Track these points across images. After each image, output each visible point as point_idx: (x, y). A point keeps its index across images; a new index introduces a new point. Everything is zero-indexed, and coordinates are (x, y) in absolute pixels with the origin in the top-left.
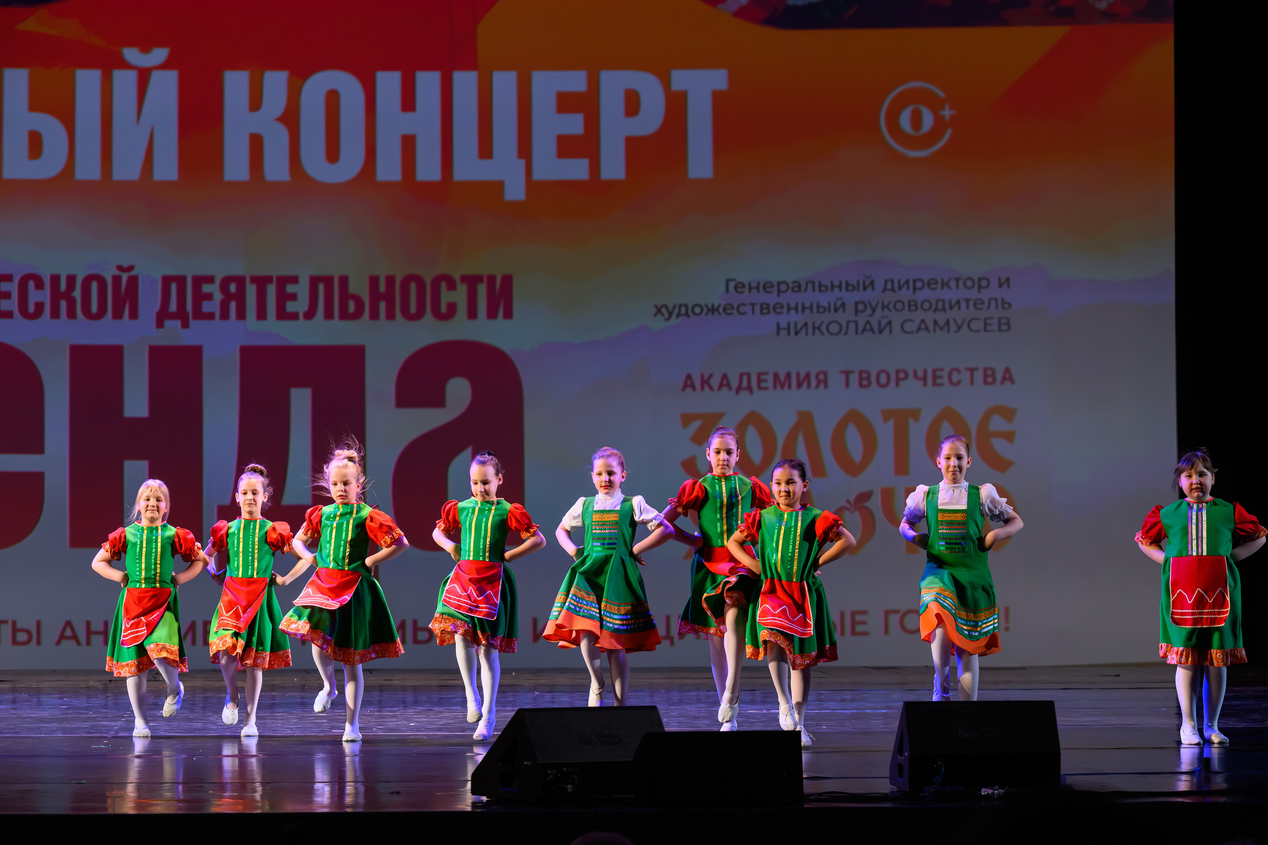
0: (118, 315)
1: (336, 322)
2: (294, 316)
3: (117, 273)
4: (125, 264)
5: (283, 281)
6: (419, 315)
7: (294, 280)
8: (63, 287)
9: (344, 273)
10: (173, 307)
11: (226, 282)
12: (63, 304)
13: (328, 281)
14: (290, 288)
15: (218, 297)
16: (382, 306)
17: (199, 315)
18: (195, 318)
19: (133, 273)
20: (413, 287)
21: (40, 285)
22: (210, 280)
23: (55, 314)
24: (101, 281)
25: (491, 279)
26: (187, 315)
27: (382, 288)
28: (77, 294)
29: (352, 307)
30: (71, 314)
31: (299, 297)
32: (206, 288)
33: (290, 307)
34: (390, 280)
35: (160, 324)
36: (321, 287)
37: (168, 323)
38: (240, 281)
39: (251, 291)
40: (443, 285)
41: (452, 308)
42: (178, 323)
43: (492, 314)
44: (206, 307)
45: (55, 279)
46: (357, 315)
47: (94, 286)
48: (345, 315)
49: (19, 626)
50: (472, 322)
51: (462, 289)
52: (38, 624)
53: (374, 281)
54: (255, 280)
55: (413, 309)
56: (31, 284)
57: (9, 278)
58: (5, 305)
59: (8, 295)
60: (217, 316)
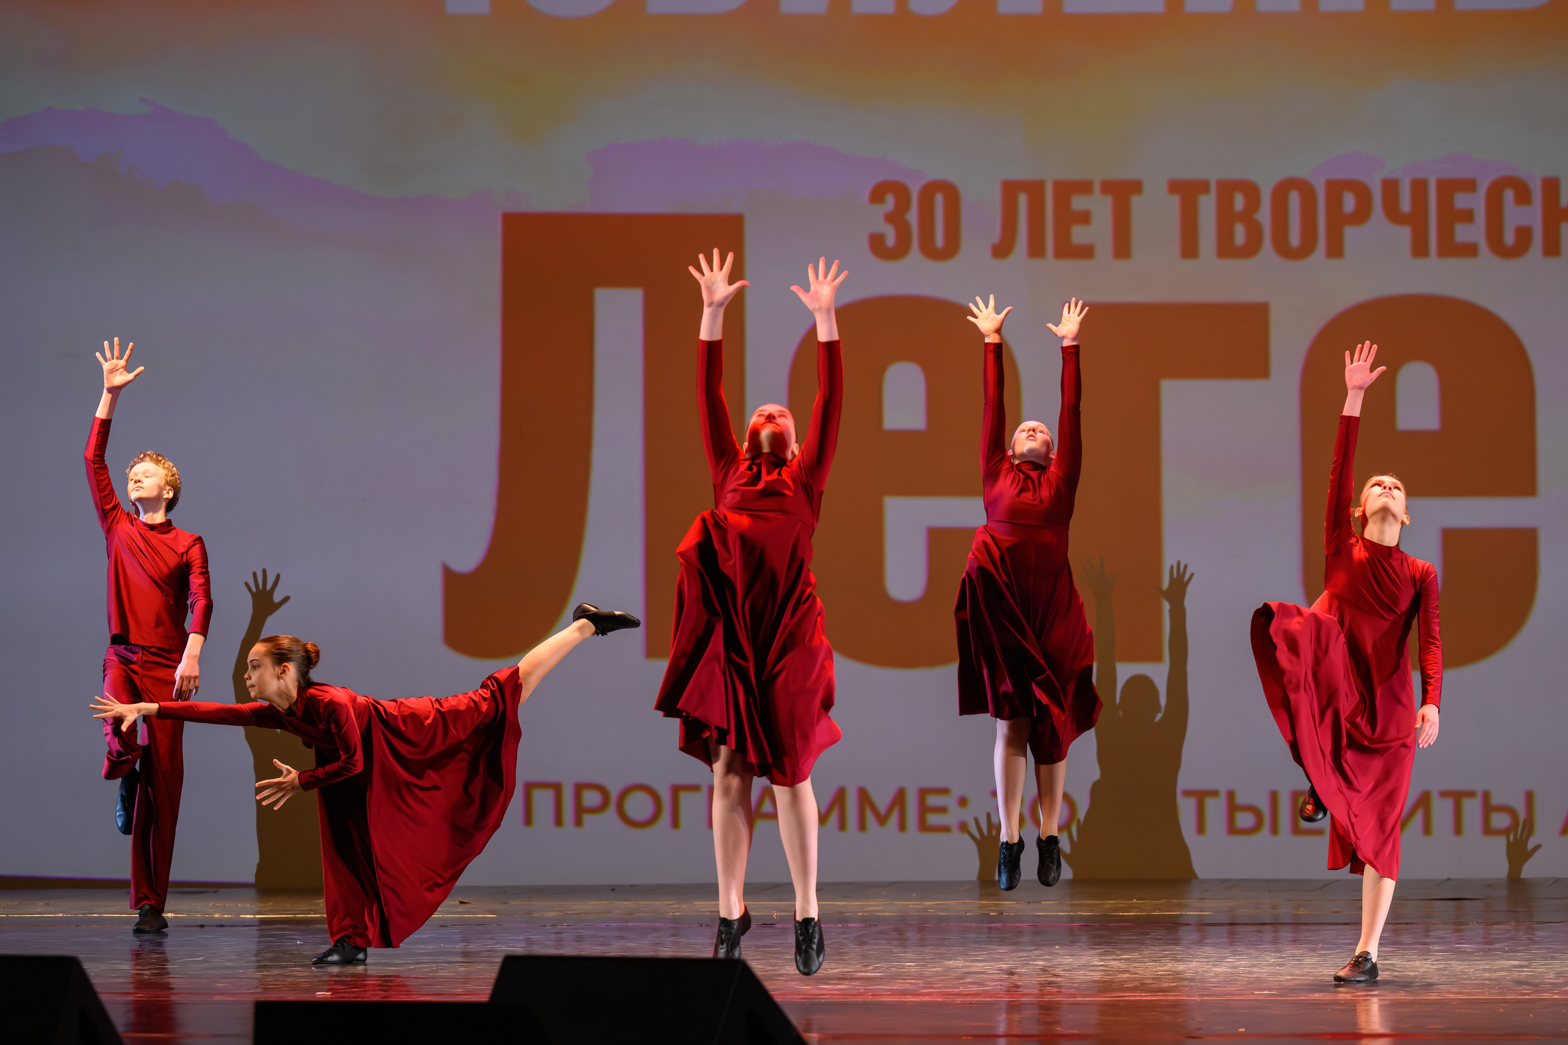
23: (1552, 248)
45: (1551, 186)
49: (1495, 800)
52: (1529, 797)
56: (1509, 195)
57: (1469, 185)
58: (1463, 233)
59: (1467, 216)
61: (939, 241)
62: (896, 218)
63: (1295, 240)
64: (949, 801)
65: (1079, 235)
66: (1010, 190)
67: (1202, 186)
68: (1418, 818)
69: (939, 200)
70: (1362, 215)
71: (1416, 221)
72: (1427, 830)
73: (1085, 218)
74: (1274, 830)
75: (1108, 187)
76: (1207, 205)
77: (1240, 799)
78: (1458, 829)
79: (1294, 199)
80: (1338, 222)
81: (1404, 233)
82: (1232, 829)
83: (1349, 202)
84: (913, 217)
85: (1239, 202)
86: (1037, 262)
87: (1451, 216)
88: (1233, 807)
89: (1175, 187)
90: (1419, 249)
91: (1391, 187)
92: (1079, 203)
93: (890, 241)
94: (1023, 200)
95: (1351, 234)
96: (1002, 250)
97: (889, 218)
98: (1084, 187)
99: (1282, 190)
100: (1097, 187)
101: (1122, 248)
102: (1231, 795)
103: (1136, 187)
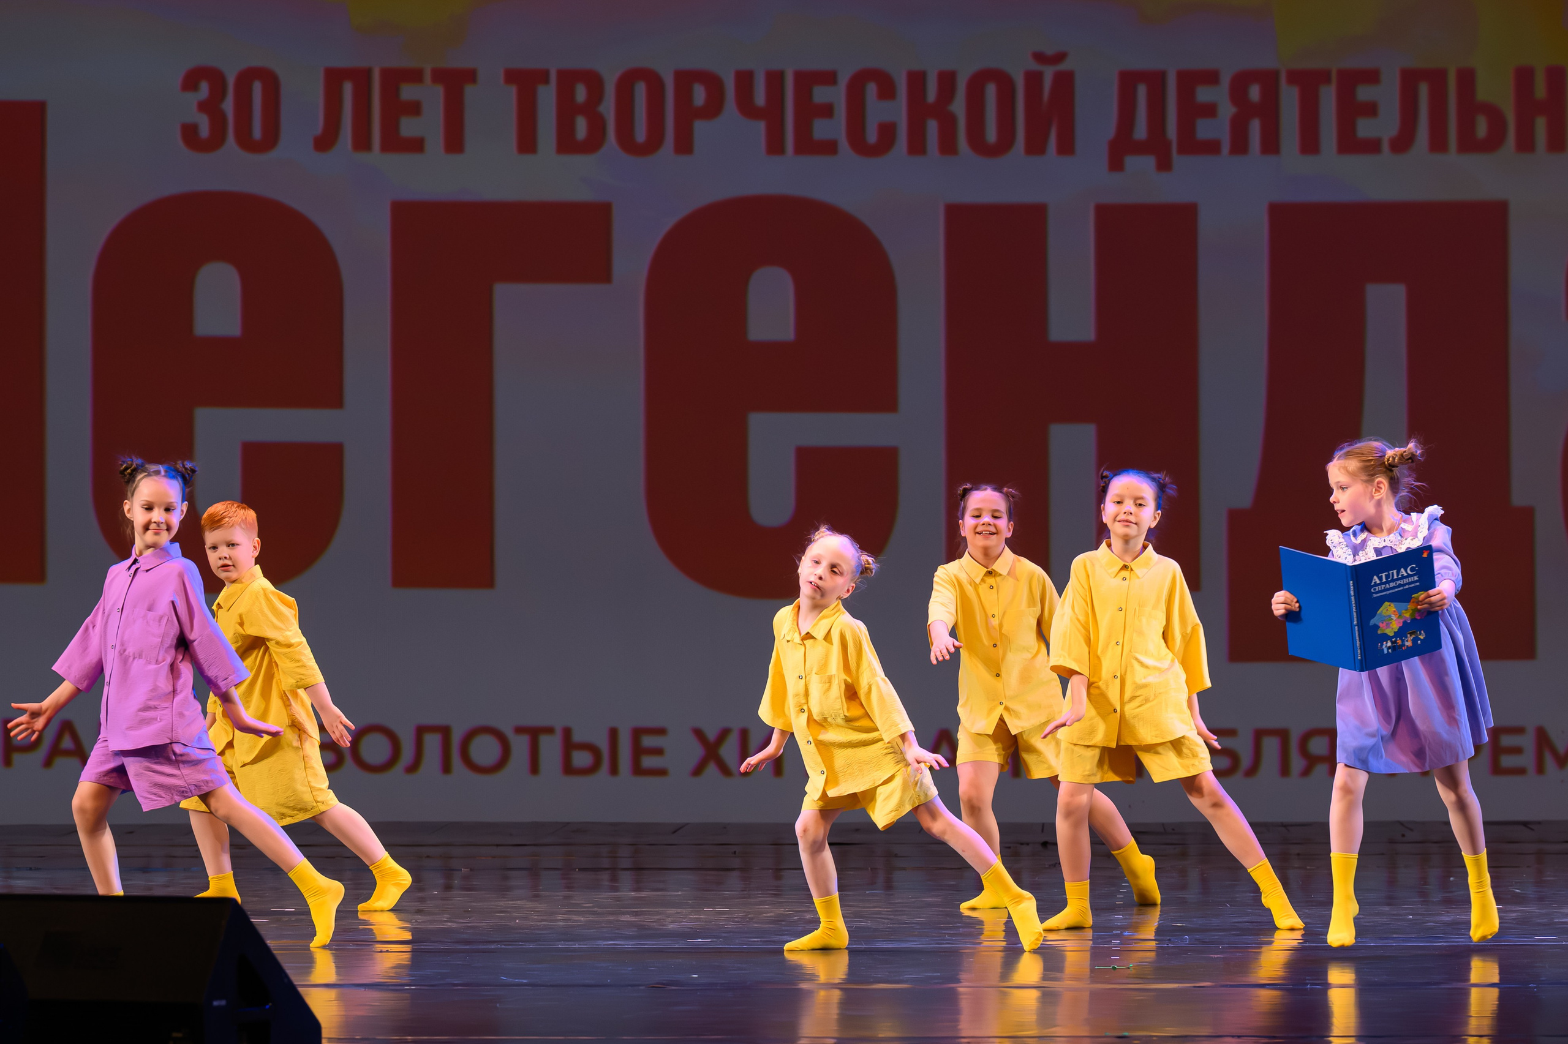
0: (1036, 147)
1: (1453, 157)
2: (1372, 146)
4: (1050, 52)
5: (1350, 80)
8: (931, 95)
9: (1466, 62)
10: (1141, 131)
11: (1240, 83)
12: (932, 127)
13: (1437, 78)
14: (1364, 93)
15: (1227, 110)
16: (1541, 125)
17: (1192, 145)
18: (1182, 151)
19: (1063, 66)
21: (887, 91)
22: (1211, 78)
23: (917, 146)
24: (1003, 80)
26: (1167, 145)
27: (1540, 91)
28: (959, 107)
29: (1482, 128)
30: (948, 146)
31: (1382, 109)
32: (1204, 94)
33: (1365, 128)
34: (1556, 75)
35: (1116, 164)
36: (1424, 90)
37: (1133, 162)
38: (1269, 80)
39: (1290, 99)
42: (1148, 162)
44: (1204, 129)
45: (917, 80)
46: (1493, 143)
47: (991, 91)
48: (1469, 144)
53: (1524, 77)
54: (1295, 77)
56: (871, 89)
57: (829, 78)
58: (821, 129)
59: (827, 111)
60: (1226, 148)
61: (257, 133)
62: (210, 107)
63: (641, 134)
65: (408, 127)
67: (542, 76)
69: (257, 88)
70: (713, 109)
71: (772, 115)
72: (778, 770)
73: (414, 109)
74: (614, 770)
75: (441, 76)
76: (547, 98)
77: (577, 737)
79: (641, 90)
80: (687, 116)
81: (760, 127)
82: (569, 769)
83: (699, 94)
84: (228, 106)
85: (581, 94)
86: (363, 157)
87: (809, 111)
88: (569, 745)
89: (512, 76)
90: (775, 146)
91: (744, 79)
92: (408, 92)
93: (204, 131)
94: (348, 88)
95: (701, 128)
96: (325, 142)
97: (203, 107)
98: (414, 76)
99: (628, 80)
100: (428, 76)
101: (454, 142)
102: (567, 732)
103: (470, 76)
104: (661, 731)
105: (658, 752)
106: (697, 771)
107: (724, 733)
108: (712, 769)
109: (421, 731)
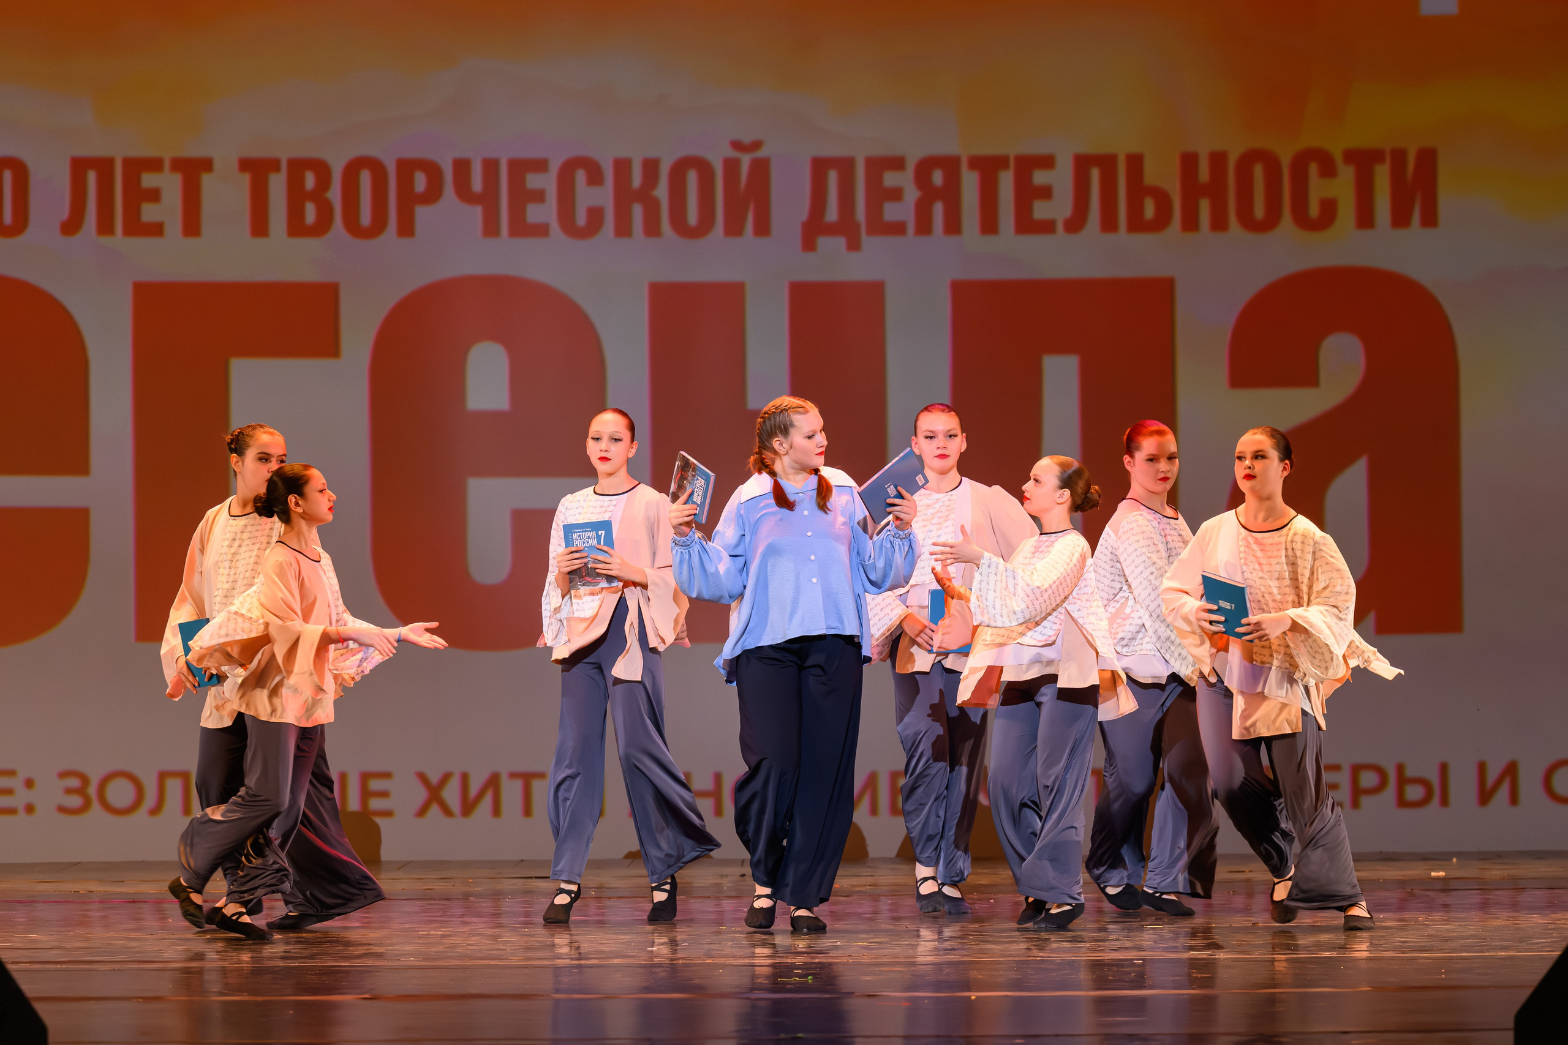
0: (734, 228)
1: (1122, 237)
2: (1048, 227)
3: (732, 153)
4: (747, 139)
5: (1027, 165)
6: (1270, 222)
7: (1047, 162)
8: (637, 181)
9: (1134, 149)
10: (832, 213)
11: (925, 167)
12: (637, 210)
13: (1107, 163)
14: (1040, 178)
15: (912, 194)
16: (1204, 207)
17: (879, 227)
18: (871, 232)
19: (761, 153)
20: (1258, 171)
22: (897, 163)
23: (623, 229)
24: (703, 167)
25: (1399, 156)
26: (857, 227)
27: (1204, 174)
28: (662, 192)
29: (1149, 209)
30: (652, 229)
31: (1056, 193)
32: (890, 179)
33: (1041, 210)
34: (1218, 160)
35: (809, 244)
36: (1095, 174)
37: (824, 243)
38: (950, 165)
39: (970, 183)
40: (1313, 168)
41: (1329, 209)
42: (840, 242)
43: (1400, 219)
44: (892, 212)
45: (622, 166)
46: (1160, 223)
47: (692, 178)
48: (1137, 224)
50: (1367, 233)
51: (1347, 175)
53: (1189, 162)
54: (976, 163)
55: (1259, 212)
56: (581, 176)
57: (541, 166)
58: (534, 214)
59: (539, 196)
60: (911, 228)
61: (7, 218)
63: (366, 218)
64: (16, 783)
65: (149, 213)
66: (79, 166)
67: (273, 165)
68: (488, 799)
69: (7, 176)
70: (433, 195)
71: (488, 200)
72: (496, 811)
73: (154, 195)
75: (178, 164)
76: (278, 185)
78: (527, 811)
79: (365, 178)
80: (408, 201)
81: (478, 211)
83: (420, 182)
85: (310, 181)
86: (105, 240)
89: (246, 165)
90: (491, 229)
91: (462, 167)
92: (148, 180)
94: (92, 177)
95: (422, 212)
96: (71, 226)
98: (154, 165)
99: (354, 168)
100: (167, 165)
101: (192, 226)
103: (206, 165)
104: (387, 775)
105: (384, 794)
106: (422, 812)
107: (446, 777)
108: (435, 810)
109: (163, 776)
